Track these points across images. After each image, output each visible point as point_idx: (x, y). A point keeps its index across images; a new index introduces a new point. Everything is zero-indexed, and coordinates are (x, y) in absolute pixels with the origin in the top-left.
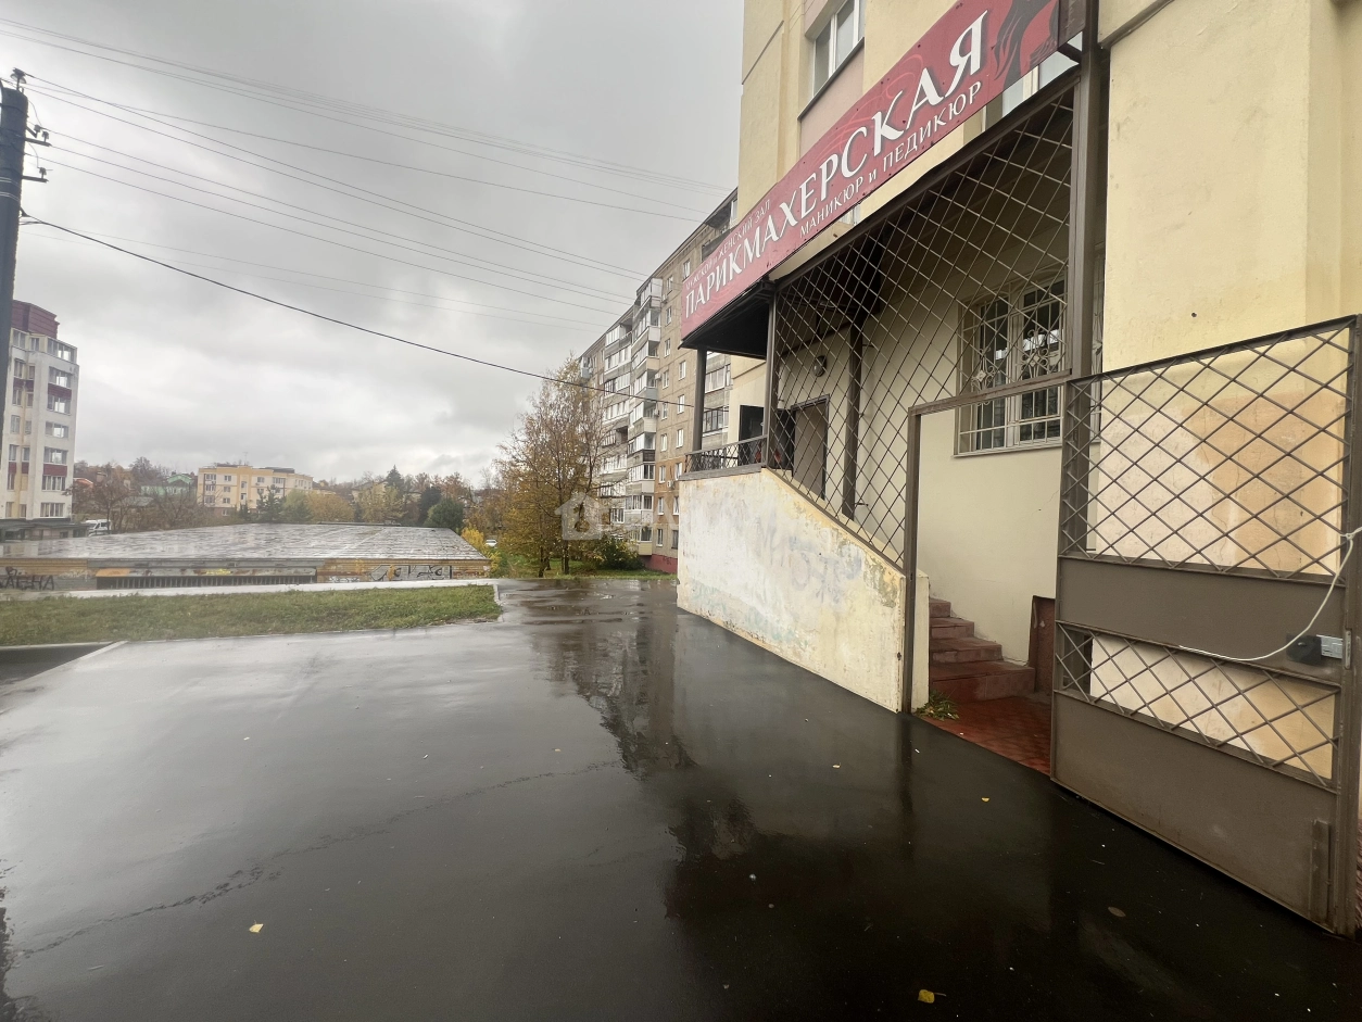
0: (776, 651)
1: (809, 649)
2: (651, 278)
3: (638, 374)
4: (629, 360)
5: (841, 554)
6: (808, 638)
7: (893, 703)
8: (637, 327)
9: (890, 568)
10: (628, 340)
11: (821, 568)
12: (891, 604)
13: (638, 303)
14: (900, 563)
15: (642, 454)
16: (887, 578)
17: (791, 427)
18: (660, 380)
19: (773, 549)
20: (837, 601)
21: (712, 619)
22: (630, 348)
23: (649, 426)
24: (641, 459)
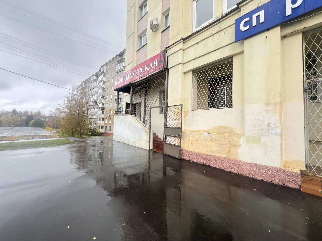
0: (132, 145)
1: (137, 143)
2: (104, 65)
3: (100, 88)
4: (97, 84)
5: (141, 128)
6: (137, 142)
7: (148, 149)
8: (100, 77)
9: (147, 130)
10: (98, 79)
11: (138, 131)
12: (147, 135)
13: (100, 71)
14: (149, 129)
15: (101, 108)
16: (147, 131)
17: (135, 106)
18: (106, 90)
19: (131, 128)
20: (141, 135)
21: (120, 141)
22: (98, 82)
23: (103, 101)
24: (101, 109)
